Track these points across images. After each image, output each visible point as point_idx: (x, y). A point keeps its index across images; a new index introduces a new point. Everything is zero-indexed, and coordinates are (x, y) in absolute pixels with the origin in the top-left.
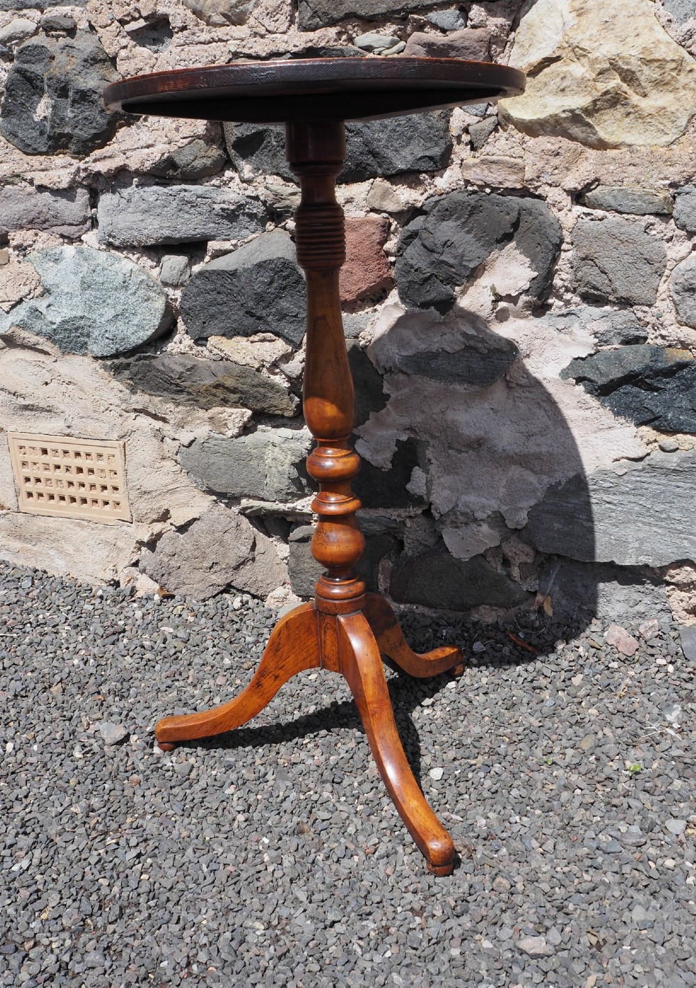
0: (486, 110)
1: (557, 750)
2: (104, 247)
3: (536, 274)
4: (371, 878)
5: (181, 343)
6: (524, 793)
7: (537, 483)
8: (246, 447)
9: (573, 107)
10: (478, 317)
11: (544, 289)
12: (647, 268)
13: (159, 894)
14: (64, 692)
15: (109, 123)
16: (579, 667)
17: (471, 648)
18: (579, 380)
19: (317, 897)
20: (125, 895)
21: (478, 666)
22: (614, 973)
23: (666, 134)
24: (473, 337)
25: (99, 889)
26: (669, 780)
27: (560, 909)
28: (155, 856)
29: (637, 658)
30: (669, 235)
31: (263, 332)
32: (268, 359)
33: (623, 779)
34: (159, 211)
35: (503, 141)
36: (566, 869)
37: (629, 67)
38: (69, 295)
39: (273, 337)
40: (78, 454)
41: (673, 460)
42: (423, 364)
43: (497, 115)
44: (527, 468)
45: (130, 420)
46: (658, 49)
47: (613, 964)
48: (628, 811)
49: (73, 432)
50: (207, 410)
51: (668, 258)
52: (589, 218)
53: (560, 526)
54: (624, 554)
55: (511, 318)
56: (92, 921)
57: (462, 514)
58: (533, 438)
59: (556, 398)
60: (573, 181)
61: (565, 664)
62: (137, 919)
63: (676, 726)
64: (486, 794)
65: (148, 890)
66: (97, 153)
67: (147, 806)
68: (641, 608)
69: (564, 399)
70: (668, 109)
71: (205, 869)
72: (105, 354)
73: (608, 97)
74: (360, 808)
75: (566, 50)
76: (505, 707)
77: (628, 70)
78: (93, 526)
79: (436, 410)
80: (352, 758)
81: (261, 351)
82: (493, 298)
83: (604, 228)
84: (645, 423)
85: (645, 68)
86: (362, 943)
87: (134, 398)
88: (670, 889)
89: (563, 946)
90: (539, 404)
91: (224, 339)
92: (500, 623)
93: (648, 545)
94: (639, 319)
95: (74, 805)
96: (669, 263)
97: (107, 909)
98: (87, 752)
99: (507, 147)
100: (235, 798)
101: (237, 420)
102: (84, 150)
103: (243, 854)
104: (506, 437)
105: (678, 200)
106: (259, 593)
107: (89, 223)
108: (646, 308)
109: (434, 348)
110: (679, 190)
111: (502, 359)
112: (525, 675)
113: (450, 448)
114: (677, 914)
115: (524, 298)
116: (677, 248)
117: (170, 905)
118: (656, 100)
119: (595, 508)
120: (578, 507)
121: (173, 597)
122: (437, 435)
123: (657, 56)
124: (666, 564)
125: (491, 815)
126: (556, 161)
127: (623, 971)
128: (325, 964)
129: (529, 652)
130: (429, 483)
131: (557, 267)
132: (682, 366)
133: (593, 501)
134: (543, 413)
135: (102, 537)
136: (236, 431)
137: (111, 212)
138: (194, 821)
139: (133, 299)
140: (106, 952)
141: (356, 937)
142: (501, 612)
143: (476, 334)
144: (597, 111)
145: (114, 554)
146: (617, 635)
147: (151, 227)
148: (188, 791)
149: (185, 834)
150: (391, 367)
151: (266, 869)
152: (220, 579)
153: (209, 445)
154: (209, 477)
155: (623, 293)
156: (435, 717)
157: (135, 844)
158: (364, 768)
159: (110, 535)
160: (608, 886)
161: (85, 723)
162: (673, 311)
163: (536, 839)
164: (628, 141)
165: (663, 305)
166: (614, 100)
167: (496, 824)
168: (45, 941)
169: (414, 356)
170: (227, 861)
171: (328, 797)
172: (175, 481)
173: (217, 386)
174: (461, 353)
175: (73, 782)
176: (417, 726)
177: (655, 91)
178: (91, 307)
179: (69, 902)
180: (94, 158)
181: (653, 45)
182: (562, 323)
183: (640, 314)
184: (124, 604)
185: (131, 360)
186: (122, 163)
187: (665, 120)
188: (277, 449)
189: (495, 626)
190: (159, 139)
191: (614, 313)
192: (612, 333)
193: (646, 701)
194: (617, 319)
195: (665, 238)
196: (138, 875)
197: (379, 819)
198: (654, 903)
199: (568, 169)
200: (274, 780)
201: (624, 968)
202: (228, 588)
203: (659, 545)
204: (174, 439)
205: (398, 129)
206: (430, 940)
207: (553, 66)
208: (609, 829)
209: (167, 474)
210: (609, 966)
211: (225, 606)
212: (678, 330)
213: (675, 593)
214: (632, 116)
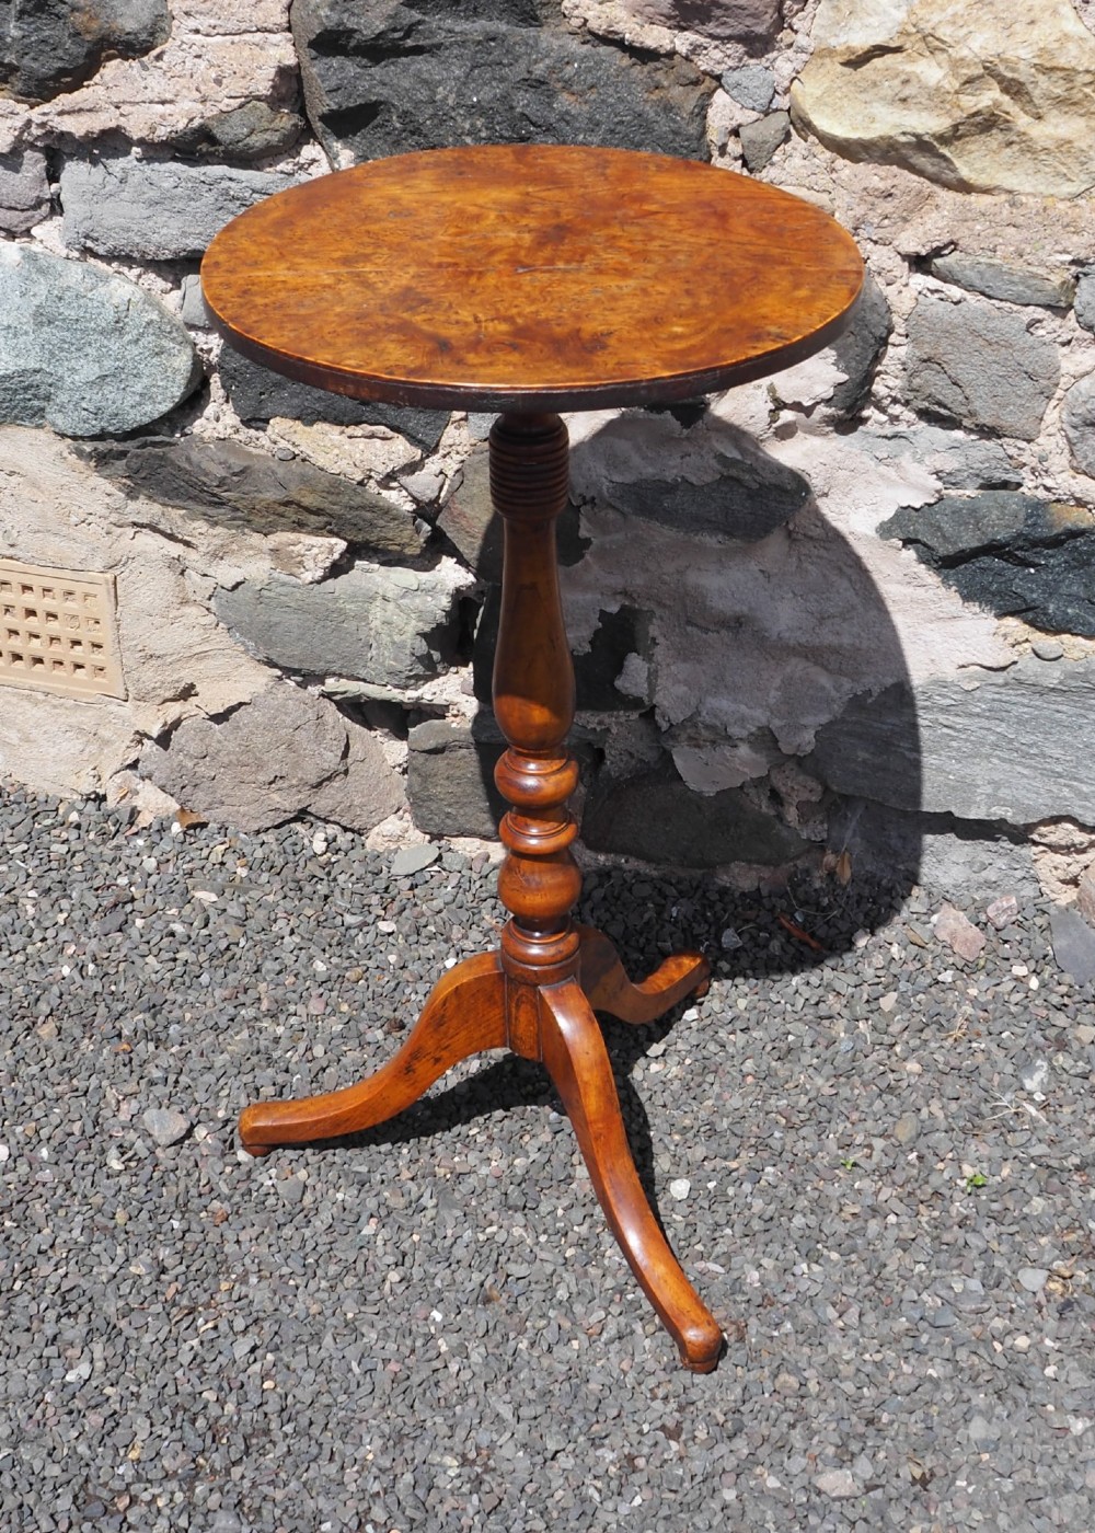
0: (771, 102)
1: (859, 1139)
2: (76, 254)
3: (845, 377)
4: (601, 1378)
5: (218, 419)
6: (813, 1220)
7: (835, 690)
8: (336, 600)
9: (920, 131)
10: (744, 433)
11: (857, 400)
12: (1027, 385)
13: (298, 1413)
14: (59, 1034)
15: (89, 54)
16: (891, 980)
17: (719, 942)
18: (907, 542)
19: (525, 1412)
20: (246, 1417)
21: (731, 976)
22: (944, 1523)
23: (1069, 180)
24: (734, 463)
25: (205, 1407)
26: (1026, 1198)
27: (870, 1422)
28: (277, 1349)
29: (982, 962)
30: (1065, 338)
31: (371, 424)
32: (381, 468)
33: (958, 1195)
34: (180, 205)
35: (797, 161)
36: (878, 1357)
37: (1016, 76)
38: (12, 331)
39: (390, 433)
40: (26, 588)
41: (1053, 675)
42: (648, 499)
43: (789, 111)
44: (816, 663)
45: (125, 540)
46: (1065, 51)
47: (943, 1510)
48: (965, 1252)
49: (20, 554)
50: (266, 535)
51: (1063, 371)
52: (937, 295)
53: (867, 756)
54: (968, 803)
55: (800, 434)
56: (206, 1460)
57: (707, 727)
58: (829, 622)
59: (870, 564)
60: (913, 242)
61: (869, 973)
62: (271, 1456)
63: (1039, 1097)
64: (757, 1225)
65: (279, 1408)
66: (64, 100)
67: (247, 1261)
68: (991, 875)
69: (883, 567)
70: (1076, 144)
71: (357, 1370)
72: (79, 433)
73: (979, 119)
74: (570, 1253)
75: (913, 38)
76: (776, 1054)
77: (1013, 79)
78: (55, 702)
79: (669, 567)
80: (549, 1160)
81: (367, 455)
82: (771, 406)
83: (960, 319)
84: (1012, 614)
85: (1041, 78)
86: (599, 1484)
87: (132, 505)
88: (1021, 1385)
89: (877, 1482)
90: (840, 569)
91: (298, 425)
92: (765, 892)
93: (1007, 791)
94: (1011, 457)
95: (134, 1261)
96: (1063, 380)
97: (224, 1441)
98: (130, 1160)
99: (804, 172)
100: (380, 1242)
101: (321, 557)
102: (41, 90)
103: (409, 1342)
104: (785, 617)
105: (1084, 282)
106: (356, 825)
107: (45, 208)
108: (1023, 444)
109: (670, 476)
110: (1085, 270)
111: (783, 503)
112: (804, 990)
113: (689, 622)
114: (1030, 1428)
115: (822, 410)
116: (1078, 357)
117: (315, 1431)
118: (1057, 127)
119: (924, 733)
120: (897, 730)
121: (204, 825)
122: (668, 603)
123: (1062, 62)
124: (1035, 820)
125: (766, 1262)
126: (887, 207)
127: (956, 1520)
128: (551, 1519)
129: (812, 949)
130: (652, 676)
131: (879, 368)
132: (1074, 534)
133: (921, 721)
134: (846, 584)
135: (73, 721)
136: (320, 573)
137: (89, 196)
138: (324, 1284)
139: (135, 350)
140: (238, 1509)
141: (590, 1476)
142: (766, 873)
143: (739, 457)
144: (959, 138)
145: (93, 748)
146: (952, 923)
147: (164, 231)
148: (307, 1232)
149: (315, 1309)
150: (593, 498)
151: (446, 1367)
152: (289, 802)
153: (272, 594)
154: (269, 644)
155: (986, 419)
156: (669, 1076)
157: (242, 1328)
158: (569, 1179)
159: (87, 719)
160: (936, 1383)
161: (113, 1102)
162: (1066, 451)
163: (834, 1305)
164: (1007, 185)
165: (1050, 442)
166: (988, 123)
167: (772, 1277)
168: (146, 1496)
169: (635, 484)
170: (386, 1354)
171: (521, 1236)
172: (205, 641)
173: (287, 504)
174: (715, 486)
175: (121, 1217)
176: (643, 1096)
177: (1055, 112)
178: (52, 354)
179: (166, 1431)
180: (59, 108)
181: (1056, 45)
182: (884, 449)
183: (1012, 451)
184: (120, 840)
185: (129, 445)
186: (113, 124)
187: (1070, 160)
188: (391, 606)
189: (755, 897)
190: (185, 92)
191: (971, 444)
192: (966, 474)
193: (994, 1047)
194: (973, 452)
195: (1059, 340)
196: (258, 1382)
197: (600, 1272)
198: (999, 1410)
199: (905, 220)
200: (436, 1206)
201: (957, 1516)
202: (302, 815)
203: (1024, 792)
204: (205, 575)
205: (619, 128)
206: (692, 1478)
207: (889, 58)
208: (937, 1285)
209: (192, 628)
210: (938, 1514)
211: (298, 848)
212: (1072, 481)
213: (1046, 856)
214: (1015, 147)
